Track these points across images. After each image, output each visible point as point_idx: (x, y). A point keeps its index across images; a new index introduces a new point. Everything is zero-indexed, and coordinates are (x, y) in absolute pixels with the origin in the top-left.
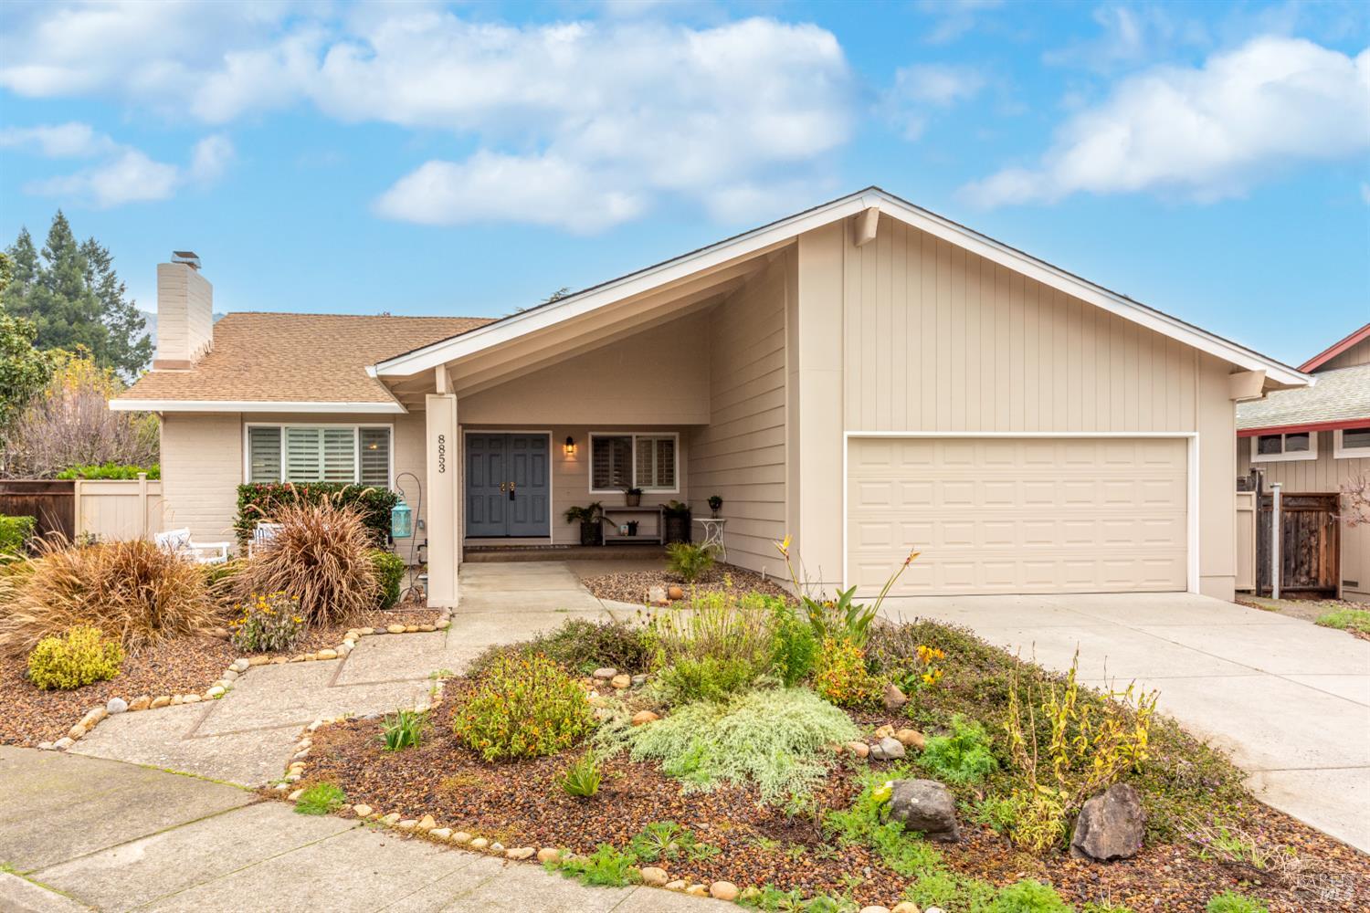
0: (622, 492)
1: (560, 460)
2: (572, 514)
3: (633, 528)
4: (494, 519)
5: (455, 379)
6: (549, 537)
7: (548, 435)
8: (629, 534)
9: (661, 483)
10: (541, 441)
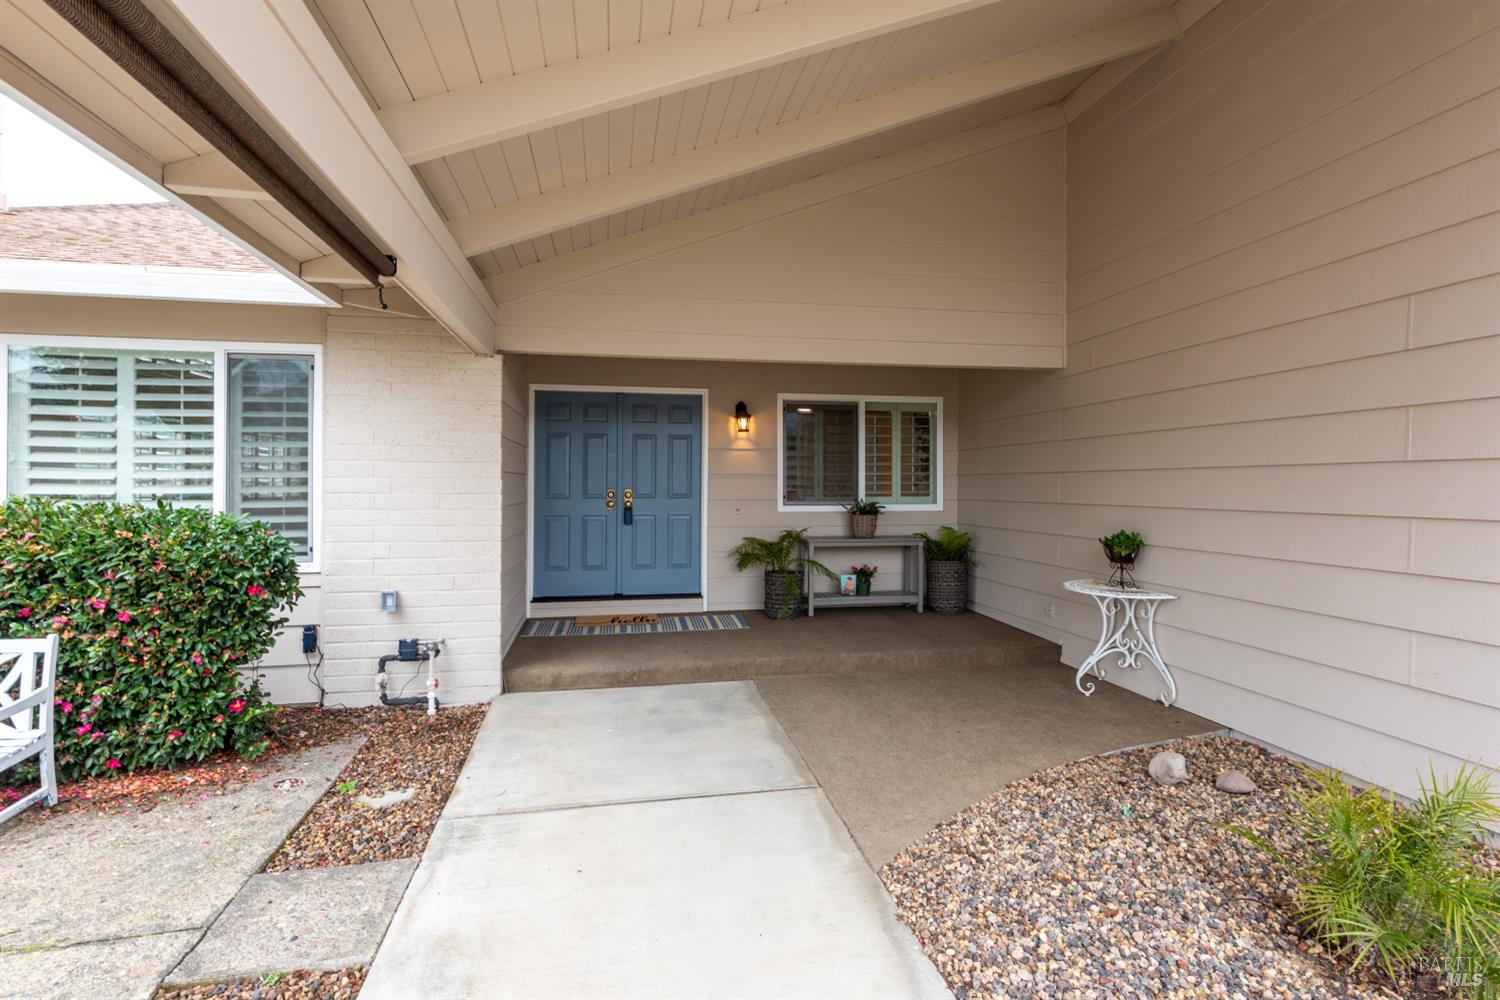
0: (840, 509)
1: (723, 447)
2: (747, 554)
3: (864, 575)
4: (590, 563)
5: (477, 248)
6: (699, 595)
7: (700, 398)
8: (858, 593)
9: (906, 492)
10: (688, 409)
